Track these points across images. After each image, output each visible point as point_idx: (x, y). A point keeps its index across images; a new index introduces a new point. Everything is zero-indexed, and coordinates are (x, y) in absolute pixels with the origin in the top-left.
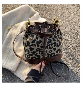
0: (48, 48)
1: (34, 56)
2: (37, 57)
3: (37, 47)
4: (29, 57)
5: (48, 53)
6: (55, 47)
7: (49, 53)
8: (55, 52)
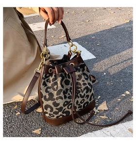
0: (79, 97)
1: (60, 113)
2: (65, 115)
3: (64, 100)
4: (54, 116)
5: (79, 105)
6: (87, 94)
7: (81, 104)
8: (88, 100)
